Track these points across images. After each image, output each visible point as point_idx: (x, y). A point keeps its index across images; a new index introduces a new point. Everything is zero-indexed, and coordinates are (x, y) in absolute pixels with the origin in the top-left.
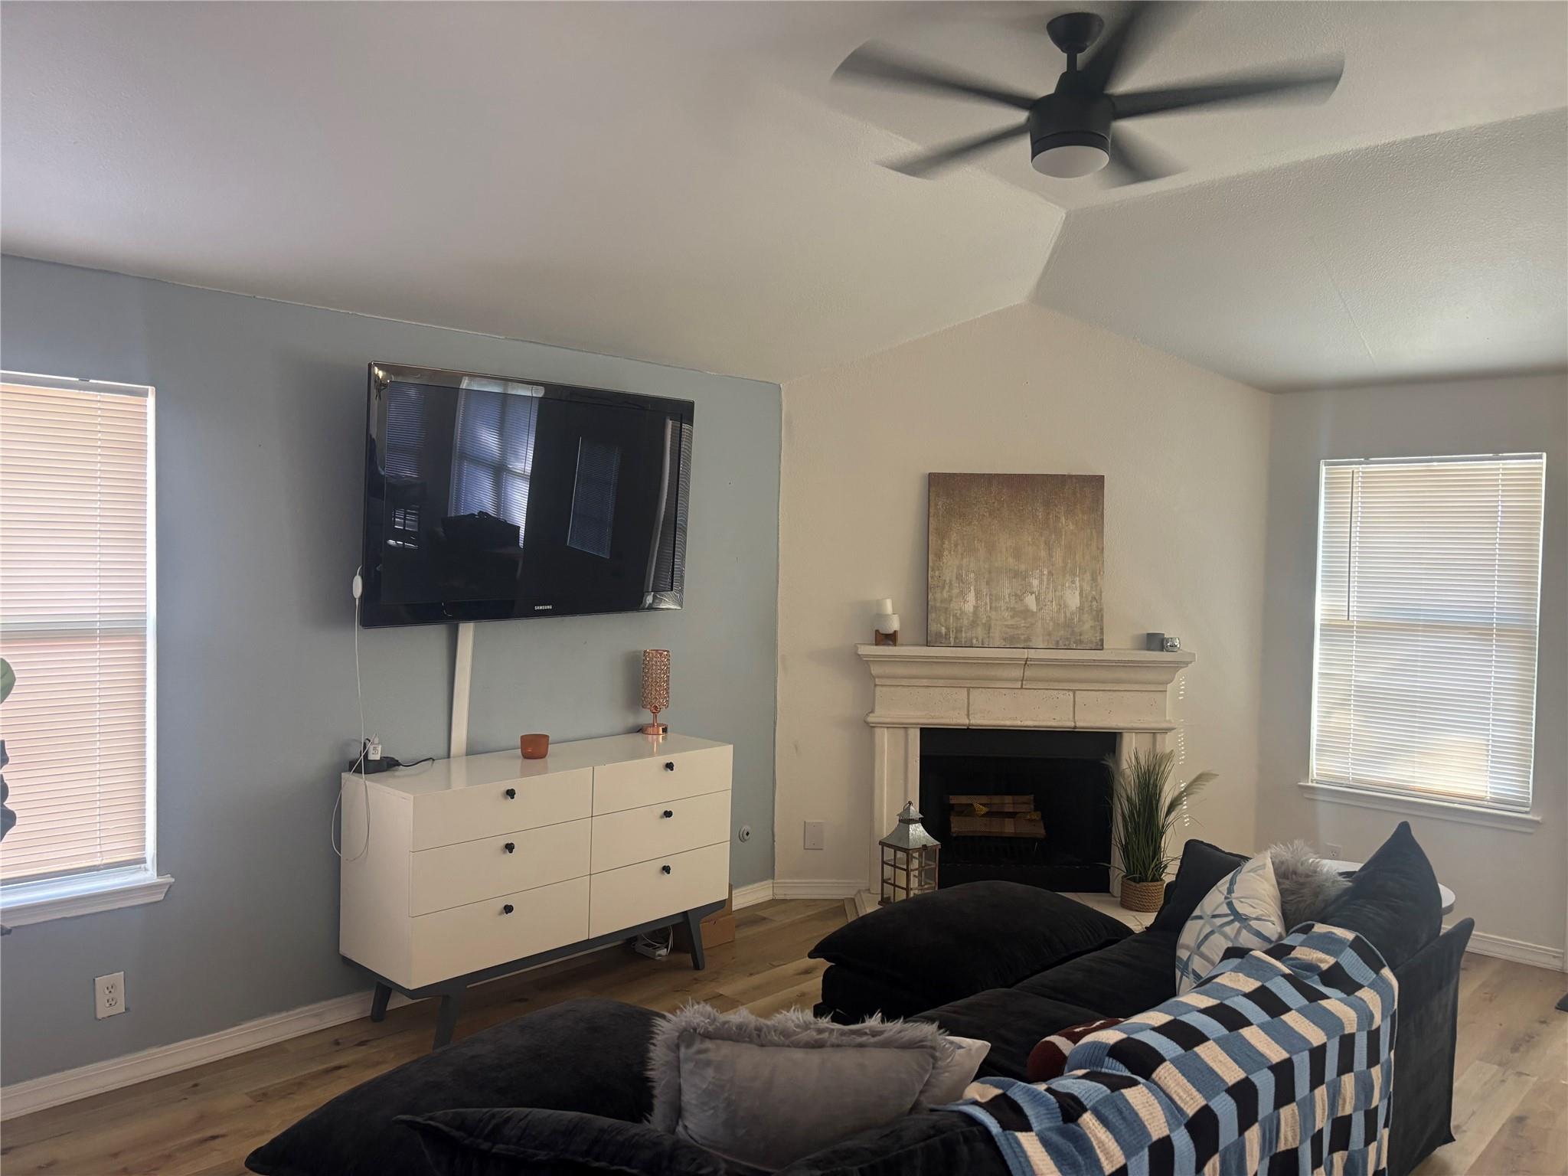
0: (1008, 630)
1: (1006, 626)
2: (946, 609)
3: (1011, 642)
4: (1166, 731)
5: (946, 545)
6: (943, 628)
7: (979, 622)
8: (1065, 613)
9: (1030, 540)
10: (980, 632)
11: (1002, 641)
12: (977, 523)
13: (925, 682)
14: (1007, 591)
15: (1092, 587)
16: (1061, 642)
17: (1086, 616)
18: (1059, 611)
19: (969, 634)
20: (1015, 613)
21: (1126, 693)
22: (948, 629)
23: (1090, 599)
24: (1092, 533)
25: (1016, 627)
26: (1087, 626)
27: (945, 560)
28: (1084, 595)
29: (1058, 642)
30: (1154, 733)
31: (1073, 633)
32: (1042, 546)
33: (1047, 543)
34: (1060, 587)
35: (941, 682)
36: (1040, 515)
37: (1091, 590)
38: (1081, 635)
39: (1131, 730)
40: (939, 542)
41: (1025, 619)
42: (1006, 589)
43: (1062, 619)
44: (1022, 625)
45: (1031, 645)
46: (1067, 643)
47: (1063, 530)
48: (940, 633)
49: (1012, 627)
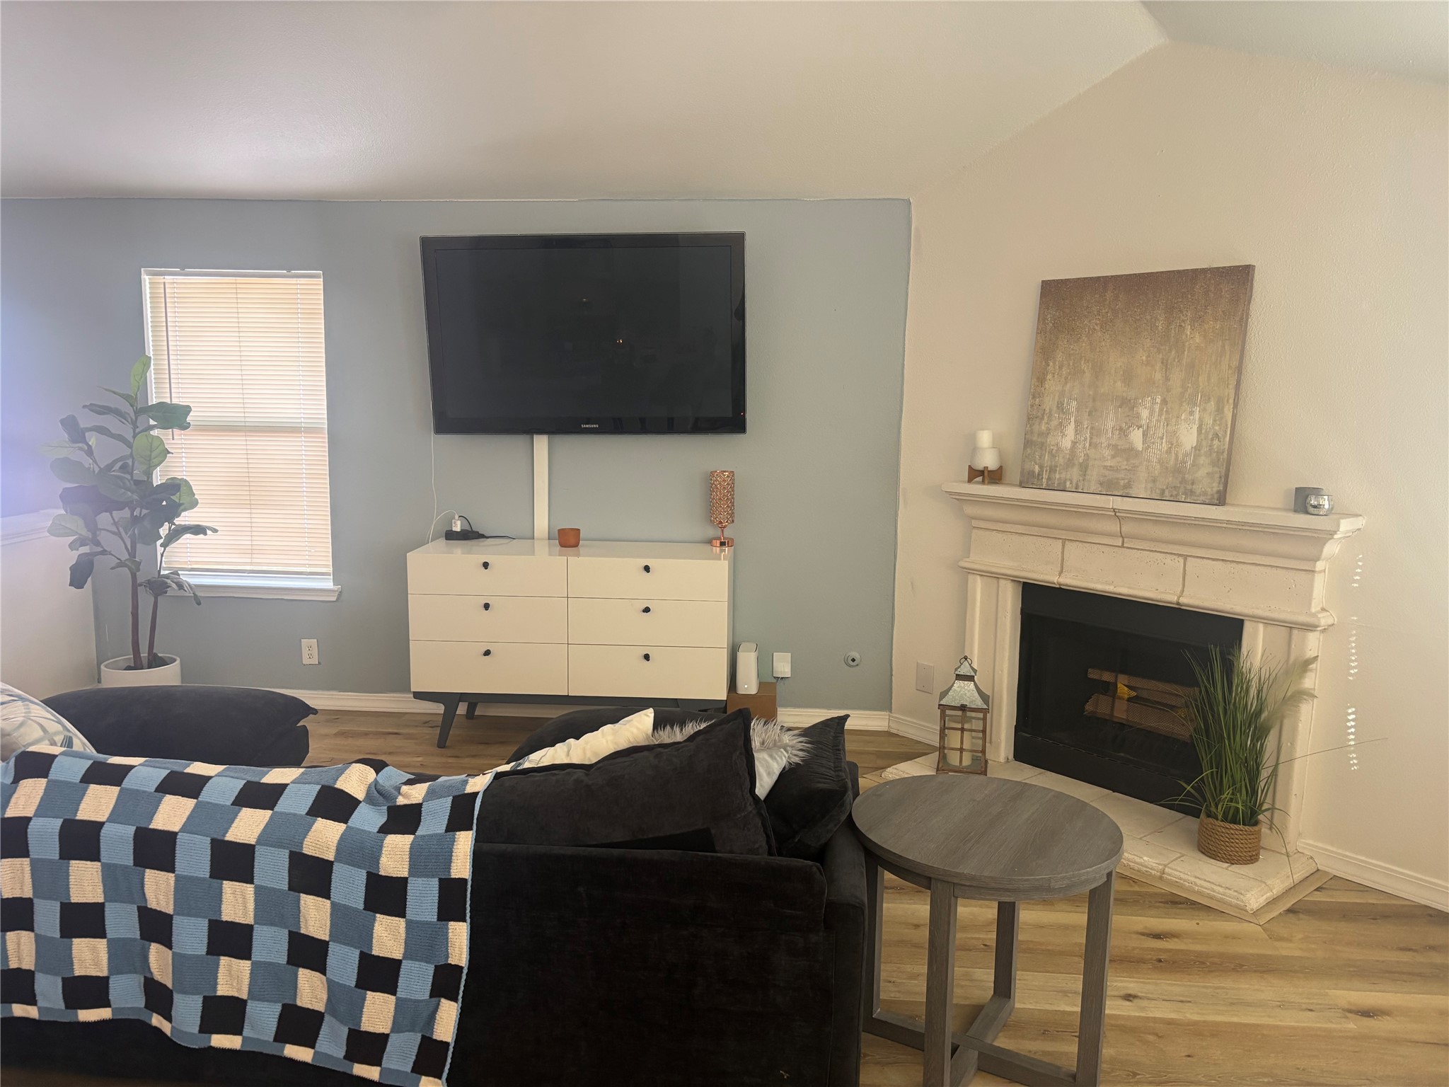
0: (1107, 473)
1: (1105, 467)
2: (1043, 444)
3: (1109, 487)
4: (1310, 627)
5: (1050, 368)
6: (1037, 467)
7: (1076, 462)
8: (1177, 455)
9: (1144, 358)
10: (1075, 473)
11: (1099, 486)
12: (1086, 339)
13: (1020, 529)
14: (1110, 424)
15: (1215, 421)
16: (1167, 493)
17: (1203, 458)
18: (1169, 452)
19: (1063, 476)
20: (1117, 451)
21: (1253, 567)
22: (1041, 467)
23: (1210, 437)
24: (1223, 346)
25: (1117, 470)
26: (1202, 473)
27: (1047, 386)
28: (1203, 431)
29: (1163, 492)
30: (1291, 627)
31: (1183, 481)
32: (1158, 366)
33: (1165, 363)
34: (1174, 420)
35: (1035, 530)
36: (1160, 325)
37: (1213, 425)
38: (1193, 484)
39: (1257, 619)
40: (1044, 363)
41: (1127, 460)
42: (1110, 421)
43: (1172, 463)
44: (1123, 467)
45: (1133, 493)
46: (1175, 493)
47: (1187, 344)
48: (1034, 472)
49: (1111, 468)
